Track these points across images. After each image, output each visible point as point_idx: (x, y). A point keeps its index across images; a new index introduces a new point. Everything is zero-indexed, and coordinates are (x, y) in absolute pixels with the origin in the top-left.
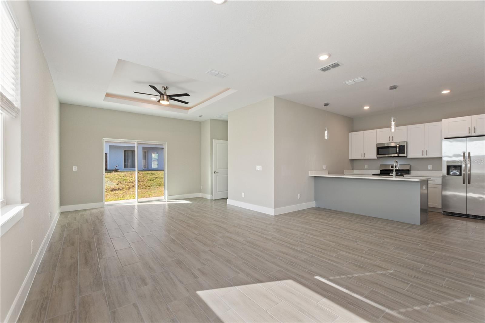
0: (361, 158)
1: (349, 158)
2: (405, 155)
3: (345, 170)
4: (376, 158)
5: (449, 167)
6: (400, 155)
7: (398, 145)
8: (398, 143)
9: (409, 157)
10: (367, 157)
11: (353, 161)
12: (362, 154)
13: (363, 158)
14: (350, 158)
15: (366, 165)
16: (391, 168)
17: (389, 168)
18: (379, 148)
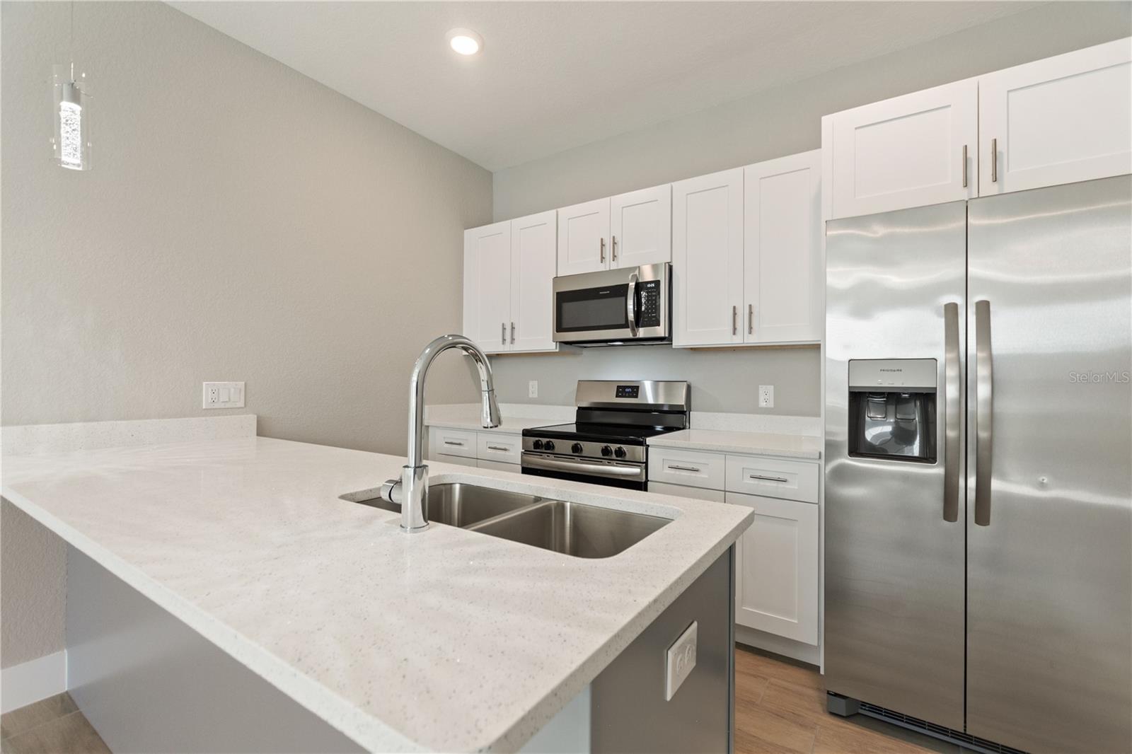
2: (660, 331)
4: (554, 347)
5: (858, 399)
6: (642, 332)
7: (632, 283)
8: (634, 271)
9: (679, 341)
10: (518, 348)
12: (504, 329)
13: (506, 348)
15: (531, 383)
16: (617, 396)
17: (611, 398)
18: (563, 299)
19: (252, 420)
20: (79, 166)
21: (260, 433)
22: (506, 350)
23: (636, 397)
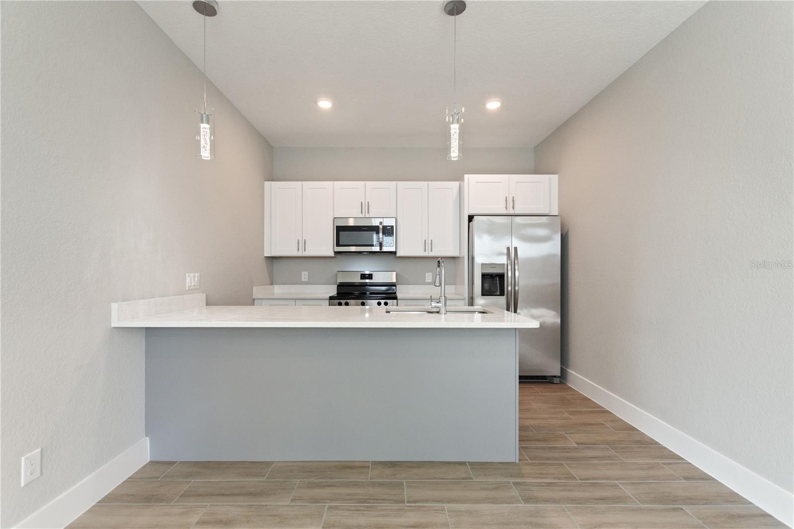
0: (295, 253)
1: (263, 252)
2: (393, 249)
3: (255, 288)
4: (332, 254)
7: (381, 227)
8: (381, 220)
10: (308, 253)
11: (272, 259)
12: (298, 243)
13: (300, 254)
14: (267, 254)
15: (303, 273)
16: (361, 279)
17: (357, 280)
18: (340, 230)
19: (203, 296)
20: (208, 157)
21: (207, 304)
22: (299, 254)
23: (372, 279)
